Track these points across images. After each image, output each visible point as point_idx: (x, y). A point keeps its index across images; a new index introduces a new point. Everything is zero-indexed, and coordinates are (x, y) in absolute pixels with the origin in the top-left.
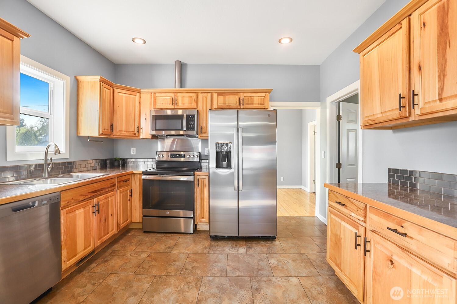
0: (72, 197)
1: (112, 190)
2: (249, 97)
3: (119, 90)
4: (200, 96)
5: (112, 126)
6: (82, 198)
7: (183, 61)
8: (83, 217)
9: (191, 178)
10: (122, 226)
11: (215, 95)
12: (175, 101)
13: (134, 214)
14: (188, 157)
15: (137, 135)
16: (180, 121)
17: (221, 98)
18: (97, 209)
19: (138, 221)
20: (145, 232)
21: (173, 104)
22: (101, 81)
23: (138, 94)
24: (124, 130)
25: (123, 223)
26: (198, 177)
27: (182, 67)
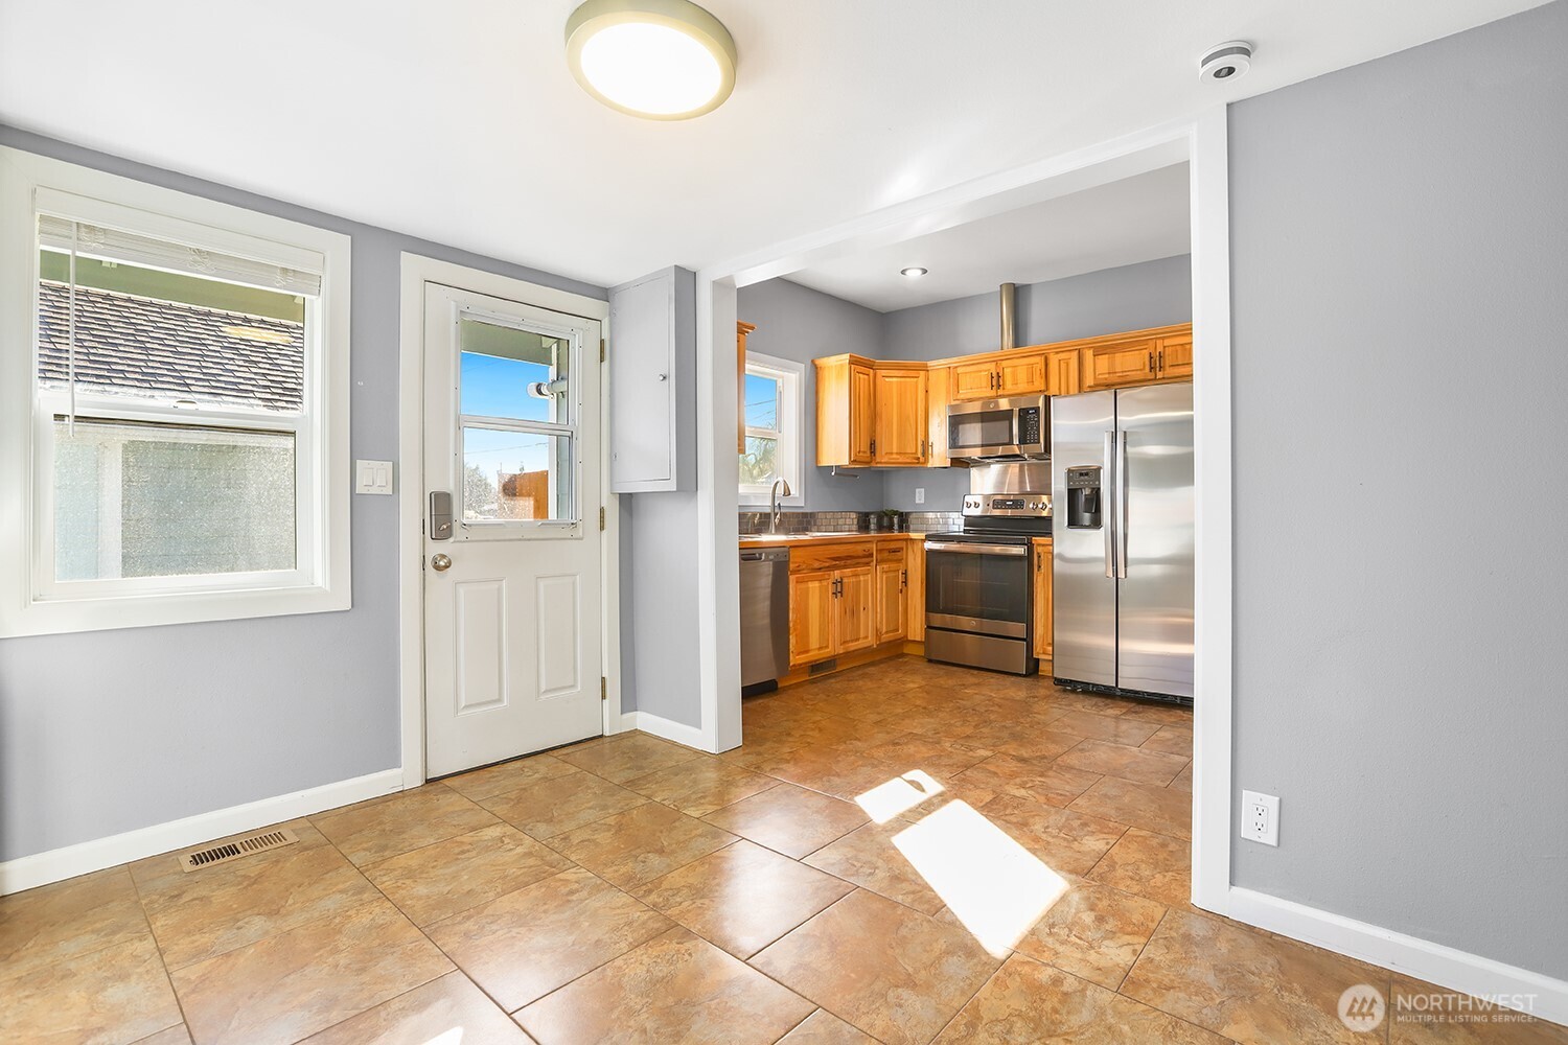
0: (804, 560)
1: (868, 564)
2: (1179, 348)
3: (884, 373)
4: (1054, 360)
5: (873, 446)
7: (1018, 281)
8: (819, 595)
9: (1019, 550)
10: (885, 638)
11: (1089, 354)
12: (997, 381)
13: (911, 623)
14: (1031, 506)
15: (922, 460)
16: (1007, 422)
17: (1103, 361)
18: (839, 589)
19: (918, 639)
20: (930, 661)
21: (992, 386)
22: (851, 363)
23: (922, 373)
24: (895, 451)
25: (887, 632)
26: (1040, 549)
27: (1017, 295)
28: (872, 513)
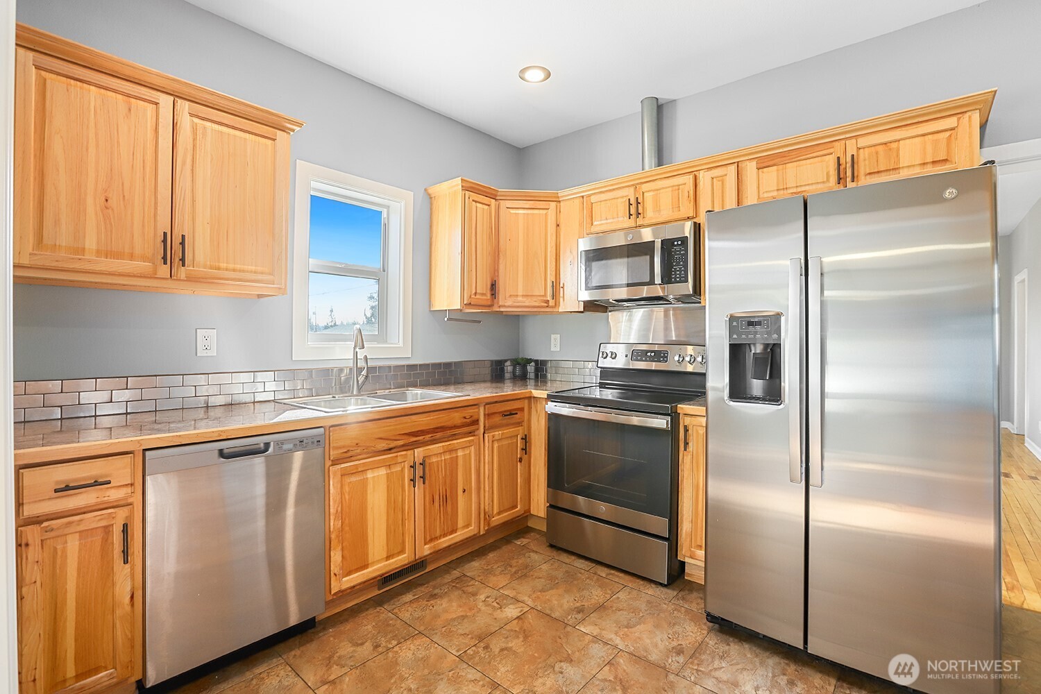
0: (356, 442)
1: (471, 433)
3: (509, 204)
4: (704, 178)
5: (493, 286)
6: (383, 445)
7: (663, 96)
8: (385, 486)
10: (497, 520)
11: (750, 168)
12: (635, 209)
13: (534, 496)
14: (676, 358)
15: (552, 303)
16: (648, 257)
17: (771, 175)
19: (543, 516)
20: (552, 546)
21: (630, 215)
22: (465, 189)
23: (553, 205)
24: (520, 293)
25: (499, 513)
26: (688, 421)
27: (660, 111)
28: (506, 361)
